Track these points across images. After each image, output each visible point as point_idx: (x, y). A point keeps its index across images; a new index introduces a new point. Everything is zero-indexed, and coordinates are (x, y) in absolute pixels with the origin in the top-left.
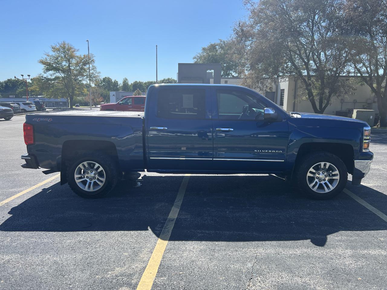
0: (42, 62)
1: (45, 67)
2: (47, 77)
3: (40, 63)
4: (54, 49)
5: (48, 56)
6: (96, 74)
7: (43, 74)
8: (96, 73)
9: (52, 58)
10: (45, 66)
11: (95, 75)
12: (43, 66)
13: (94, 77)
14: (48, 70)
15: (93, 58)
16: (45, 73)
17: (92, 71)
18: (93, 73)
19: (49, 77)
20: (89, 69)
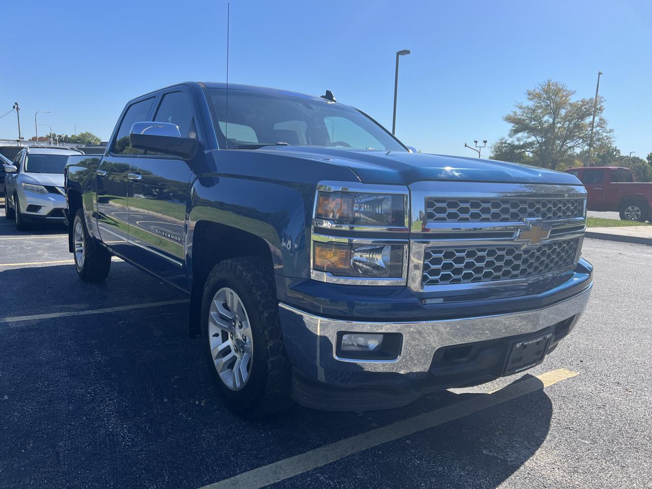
0: (509, 119)
1: (514, 127)
2: (513, 142)
3: (505, 120)
4: (532, 95)
5: (521, 108)
6: (604, 134)
7: (507, 138)
8: (603, 132)
9: (526, 111)
10: (513, 125)
11: (602, 135)
12: (510, 126)
13: (598, 140)
14: (516, 131)
15: (602, 104)
16: (510, 136)
17: (598, 128)
18: (598, 133)
19: (517, 143)
20: (593, 125)
